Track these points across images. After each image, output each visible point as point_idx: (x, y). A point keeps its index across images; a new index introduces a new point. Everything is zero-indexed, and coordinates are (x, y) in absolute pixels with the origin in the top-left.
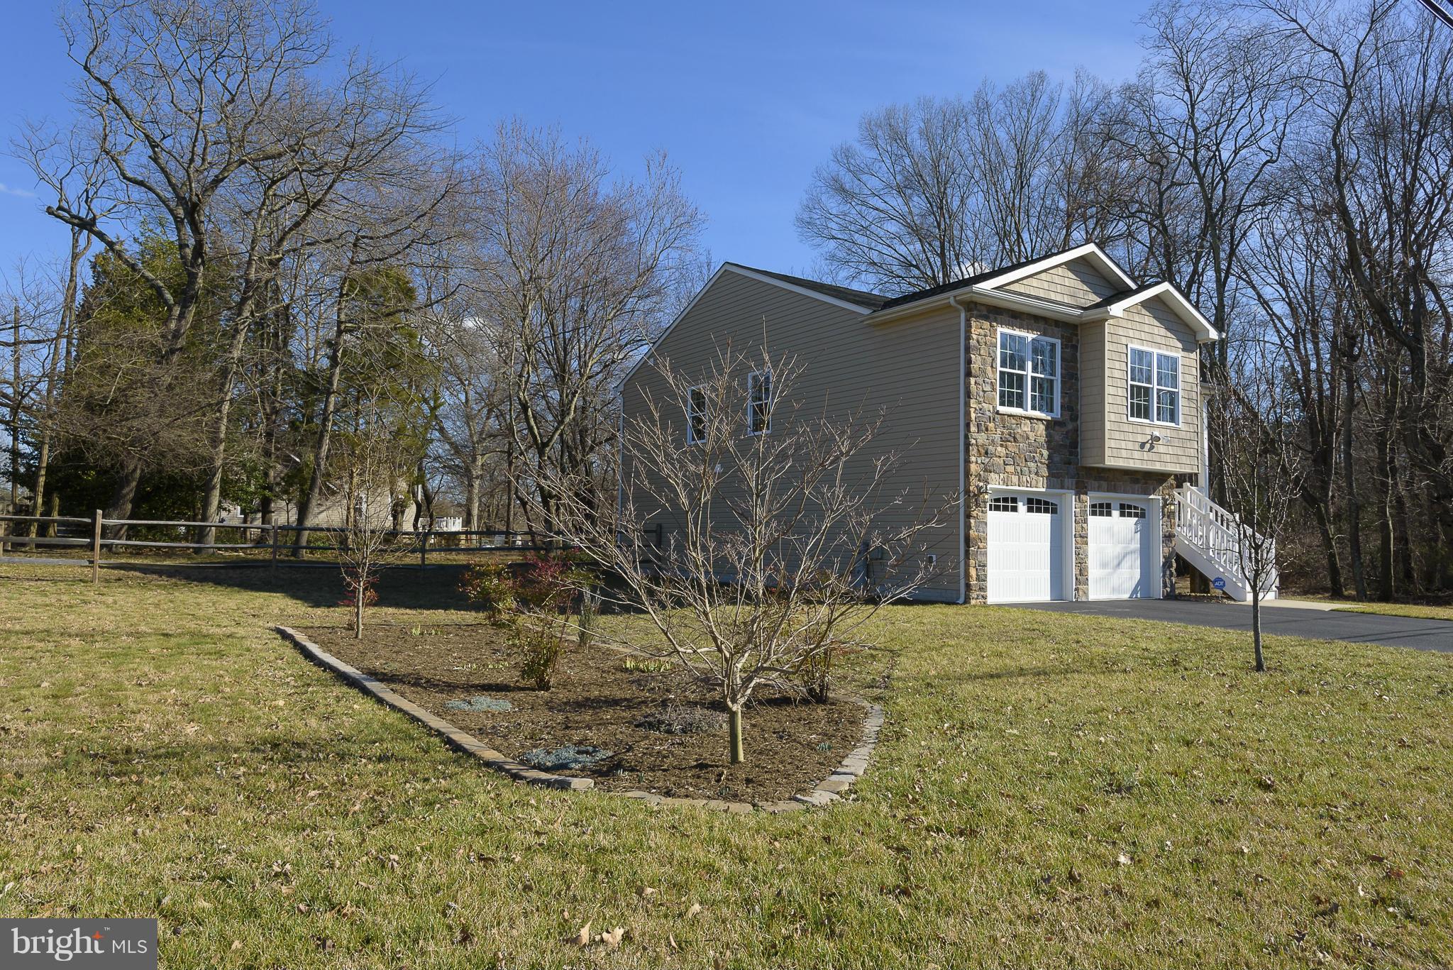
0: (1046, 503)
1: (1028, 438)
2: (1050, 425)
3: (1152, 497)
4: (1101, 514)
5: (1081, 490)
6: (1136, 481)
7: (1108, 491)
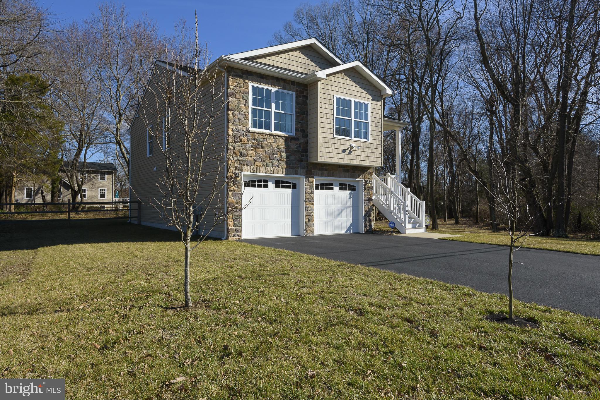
0: (288, 183)
1: (272, 146)
2: (287, 140)
3: (358, 179)
4: (327, 189)
5: (309, 175)
6: (348, 171)
7: (328, 176)
